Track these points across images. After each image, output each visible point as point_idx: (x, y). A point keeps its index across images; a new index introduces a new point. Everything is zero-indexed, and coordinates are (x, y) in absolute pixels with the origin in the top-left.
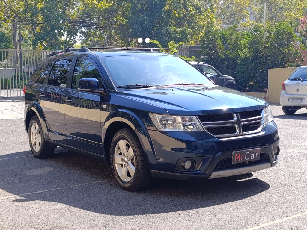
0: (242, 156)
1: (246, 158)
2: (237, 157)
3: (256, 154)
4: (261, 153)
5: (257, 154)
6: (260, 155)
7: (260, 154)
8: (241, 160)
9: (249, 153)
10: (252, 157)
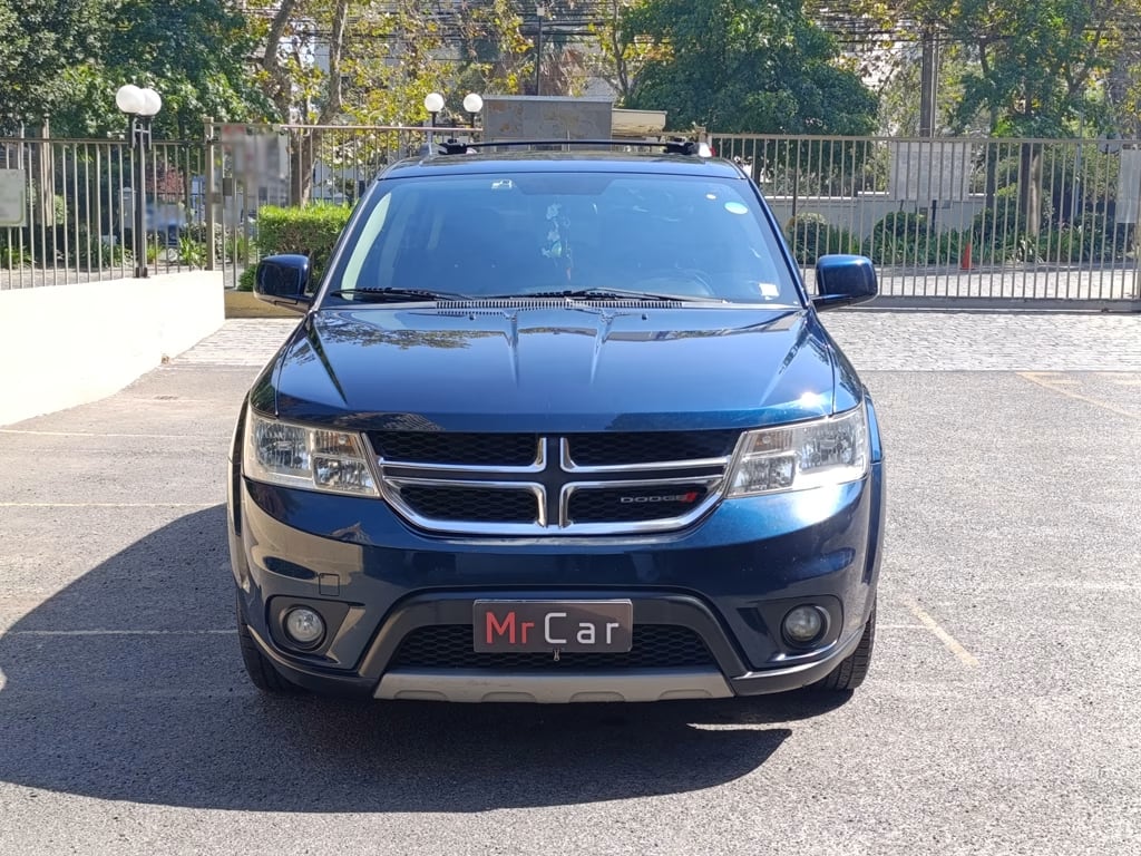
0: (524, 625)
1: (551, 637)
2: (497, 626)
3: (609, 626)
4: (635, 626)
5: (616, 625)
6: (634, 634)
7: (630, 628)
8: (517, 642)
9: (564, 615)
10: (587, 635)
